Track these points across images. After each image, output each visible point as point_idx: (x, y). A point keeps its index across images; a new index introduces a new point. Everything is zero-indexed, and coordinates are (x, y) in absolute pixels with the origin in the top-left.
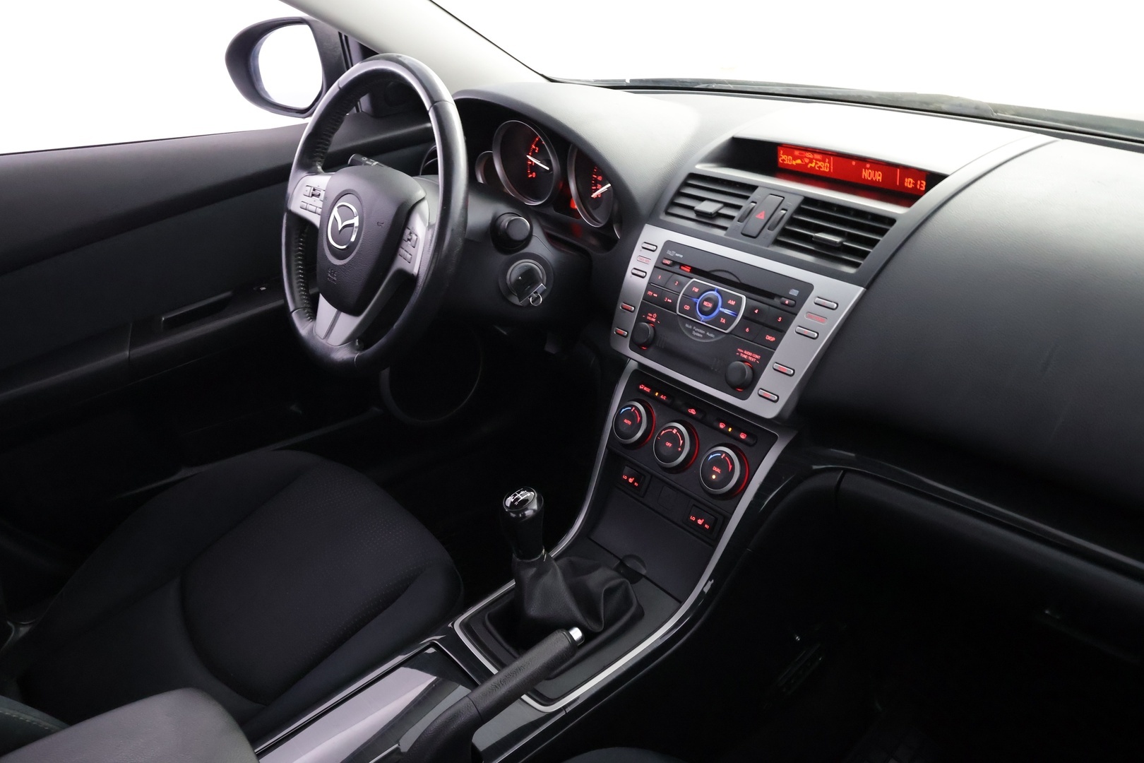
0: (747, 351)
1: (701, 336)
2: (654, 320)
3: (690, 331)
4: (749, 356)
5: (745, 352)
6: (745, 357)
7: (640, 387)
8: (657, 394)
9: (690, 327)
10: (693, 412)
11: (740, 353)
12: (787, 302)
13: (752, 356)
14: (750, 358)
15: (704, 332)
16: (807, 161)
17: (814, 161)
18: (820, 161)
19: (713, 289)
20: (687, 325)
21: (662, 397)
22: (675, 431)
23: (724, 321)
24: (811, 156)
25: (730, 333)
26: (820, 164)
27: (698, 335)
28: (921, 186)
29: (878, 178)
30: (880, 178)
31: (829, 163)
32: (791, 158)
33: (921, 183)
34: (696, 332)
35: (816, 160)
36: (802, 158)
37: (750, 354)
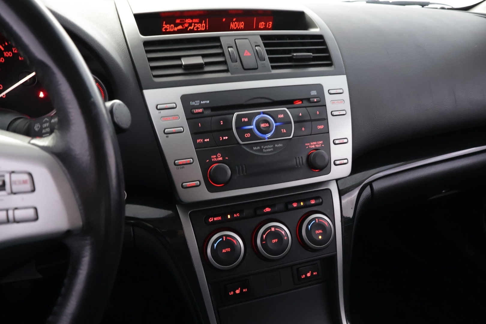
0: (312, 142)
1: (272, 149)
2: (221, 159)
3: (261, 150)
4: (315, 145)
5: (311, 144)
6: (313, 146)
7: (210, 221)
8: (229, 217)
9: (258, 148)
10: (268, 210)
11: (308, 146)
12: (315, 100)
13: (317, 144)
14: (317, 146)
15: (272, 146)
16: (186, 25)
17: (193, 24)
18: (198, 23)
19: (259, 113)
20: (255, 148)
21: (235, 215)
22: (273, 229)
23: (285, 131)
24: (190, 21)
25: (293, 137)
26: (197, 25)
27: (270, 150)
28: (269, 26)
29: (241, 26)
30: (243, 26)
31: (205, 23)
32: (173, 26)
33: (269, 24)
34: (266, 149)
35: (195, 23)
36: (182, 24)
37: (315, 143)
